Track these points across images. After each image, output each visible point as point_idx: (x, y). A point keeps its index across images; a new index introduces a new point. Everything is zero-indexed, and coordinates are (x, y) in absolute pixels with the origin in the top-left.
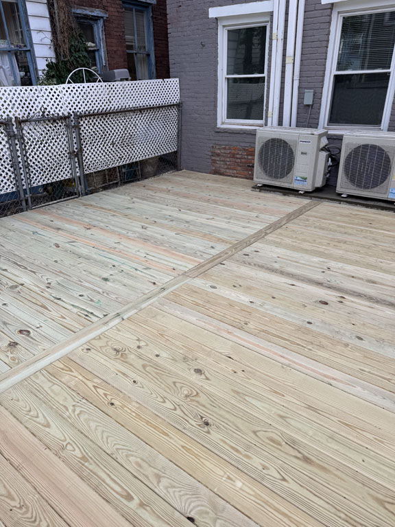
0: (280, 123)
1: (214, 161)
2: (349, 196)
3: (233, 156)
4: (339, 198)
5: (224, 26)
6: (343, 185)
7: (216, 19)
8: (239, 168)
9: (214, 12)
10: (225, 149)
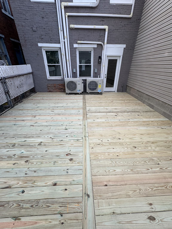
0: (68, 77)
1: (48, 89)
2: (90, 93)
3: (55, 87)
4: (88, 93)
5: (44, 49)
6: (88, 90)
7: (41, 47)
8: (57, 90)
9: (40, 45)
10: (51, 85)
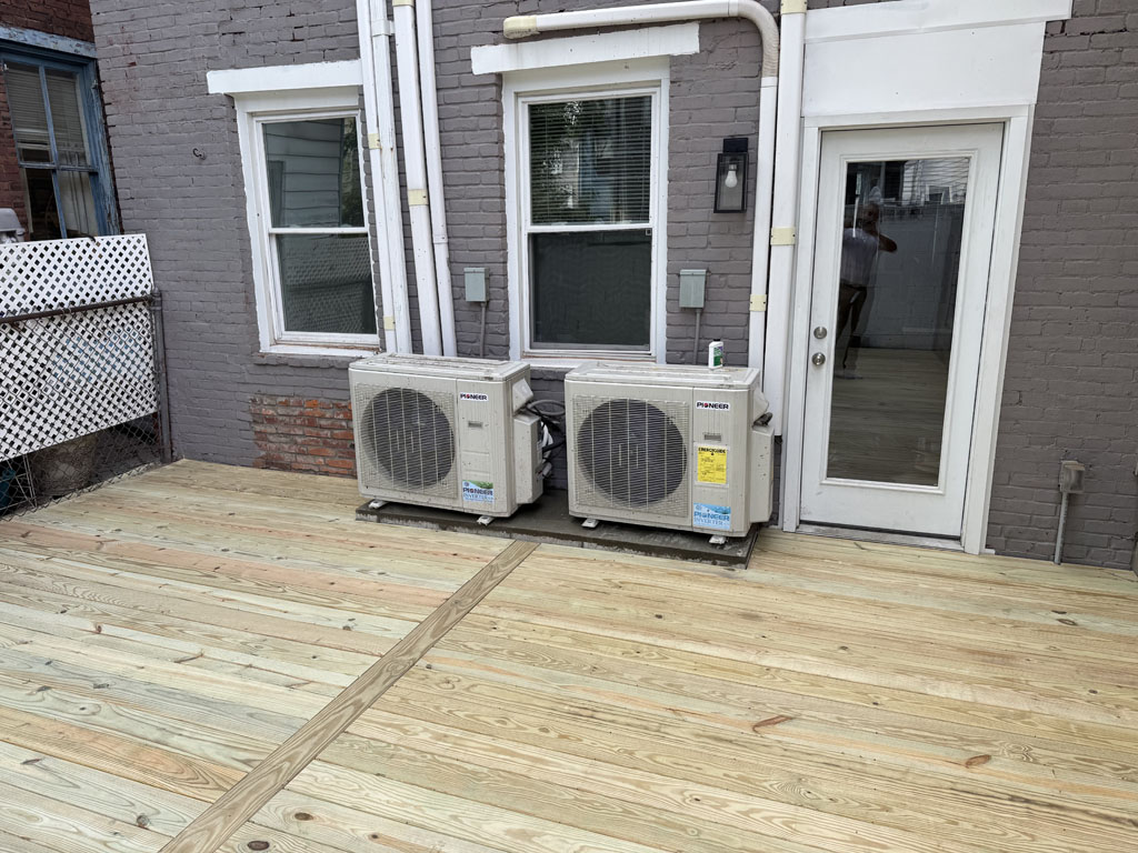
0: (417, 345)
1: (262, 436)
2: (602, 524)
3: (311, 422)
7: (230, 97)
8: (331, 452)
10: (286, 404)
